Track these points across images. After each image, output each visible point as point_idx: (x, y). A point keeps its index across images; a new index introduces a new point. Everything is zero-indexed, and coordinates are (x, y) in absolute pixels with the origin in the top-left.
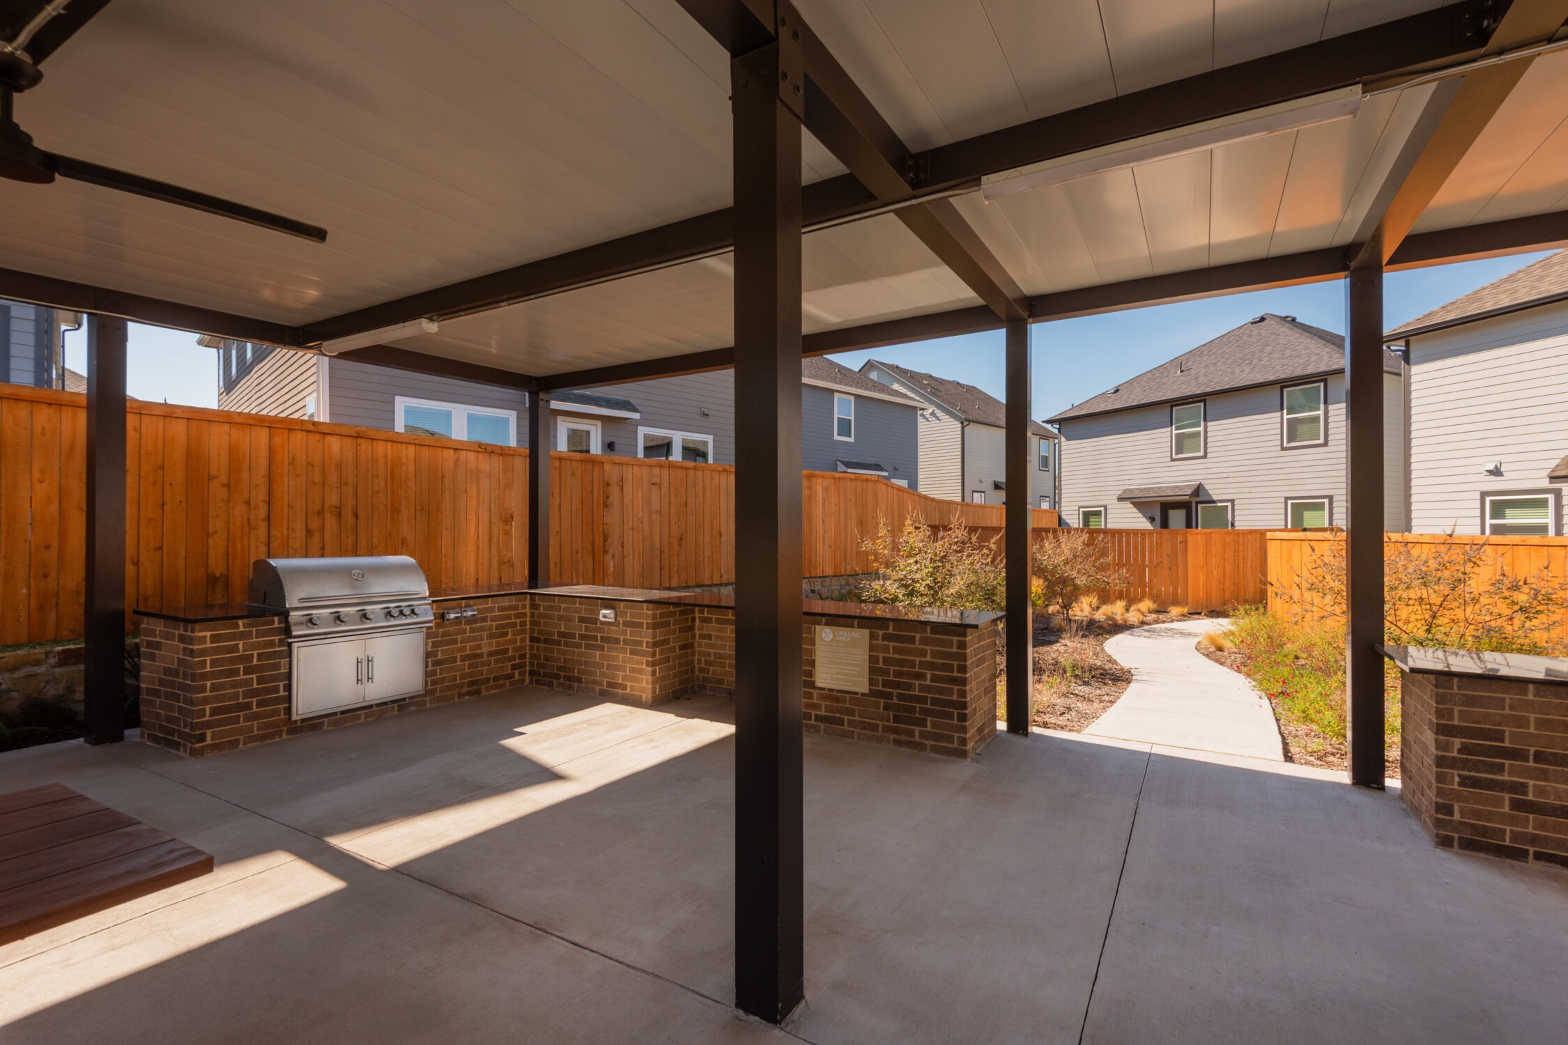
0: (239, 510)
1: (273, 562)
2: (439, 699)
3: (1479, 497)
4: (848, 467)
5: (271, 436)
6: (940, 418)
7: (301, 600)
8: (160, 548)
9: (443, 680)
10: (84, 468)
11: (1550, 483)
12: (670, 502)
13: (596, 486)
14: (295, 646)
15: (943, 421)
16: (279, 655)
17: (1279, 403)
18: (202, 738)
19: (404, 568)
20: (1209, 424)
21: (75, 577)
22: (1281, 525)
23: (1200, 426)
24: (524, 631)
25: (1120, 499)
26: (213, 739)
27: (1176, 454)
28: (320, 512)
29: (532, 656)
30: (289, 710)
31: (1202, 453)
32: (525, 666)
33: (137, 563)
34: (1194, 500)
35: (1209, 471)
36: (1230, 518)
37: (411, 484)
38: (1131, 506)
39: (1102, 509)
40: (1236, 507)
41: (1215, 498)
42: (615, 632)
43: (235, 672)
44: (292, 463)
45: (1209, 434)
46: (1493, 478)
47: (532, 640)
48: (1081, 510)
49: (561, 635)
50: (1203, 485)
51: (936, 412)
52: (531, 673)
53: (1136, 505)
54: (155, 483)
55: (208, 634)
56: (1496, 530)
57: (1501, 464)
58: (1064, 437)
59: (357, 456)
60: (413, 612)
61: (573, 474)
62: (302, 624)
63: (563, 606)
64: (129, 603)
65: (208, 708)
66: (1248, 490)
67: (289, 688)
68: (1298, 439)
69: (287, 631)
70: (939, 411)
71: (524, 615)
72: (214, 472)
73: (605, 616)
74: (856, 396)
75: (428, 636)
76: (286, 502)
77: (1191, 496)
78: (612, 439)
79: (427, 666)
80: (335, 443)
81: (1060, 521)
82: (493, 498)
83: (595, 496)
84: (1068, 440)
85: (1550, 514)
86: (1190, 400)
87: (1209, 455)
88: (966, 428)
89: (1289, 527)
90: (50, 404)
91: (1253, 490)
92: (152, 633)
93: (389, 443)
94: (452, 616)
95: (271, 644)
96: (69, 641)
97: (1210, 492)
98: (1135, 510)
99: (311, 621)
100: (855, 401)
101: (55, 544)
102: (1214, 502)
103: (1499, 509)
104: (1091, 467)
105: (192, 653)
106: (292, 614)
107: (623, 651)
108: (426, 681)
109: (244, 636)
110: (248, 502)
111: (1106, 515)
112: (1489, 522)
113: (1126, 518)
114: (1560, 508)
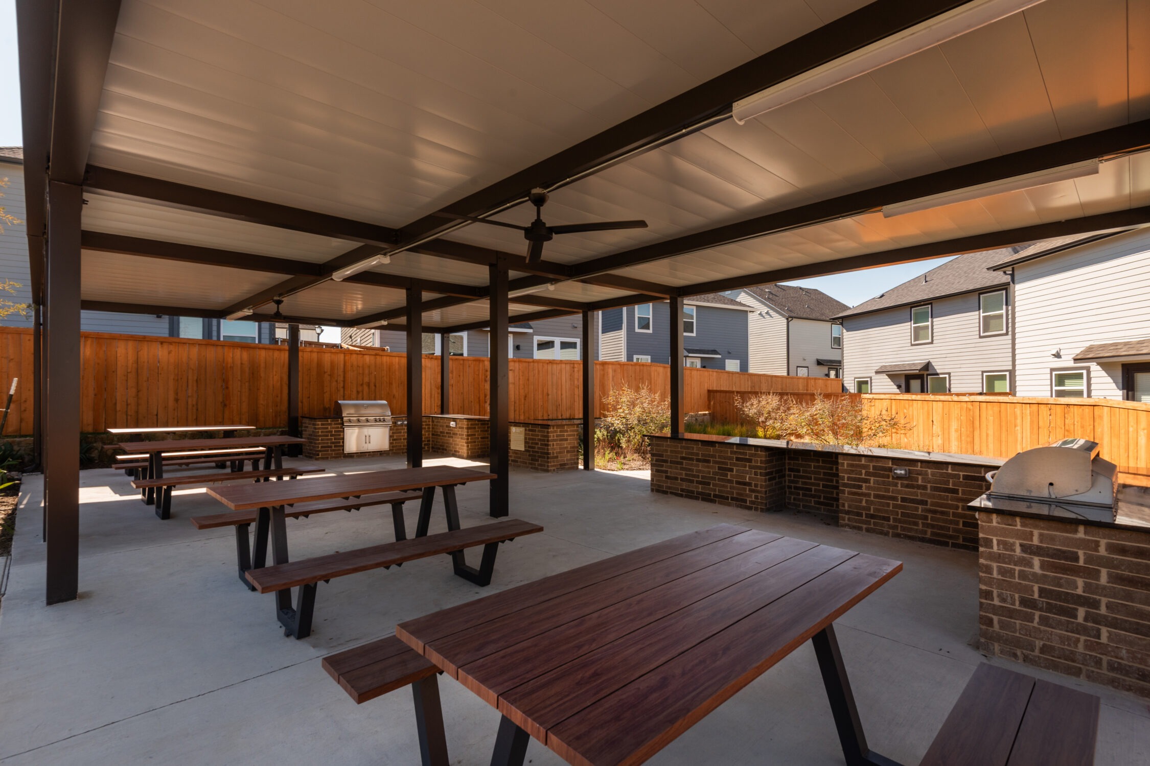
0: (334, 384)
1: (339, 402)
2: (395, 453)
3: (1049, 372)
4: (689, 353)
5: (345, 356)
6: (773, 316)
7: (348, 414)
8: (309, 397)
9: (396, 446)
10: (287, 370)
11: (1074, 363)
12: (519, 379)
13: (481, 371)
14: (345, 429)
15: (774, 318)
16: (340, 431)
17: (978, 305)
18: (318, 455)
19: (382, 406)
20: (934, 320)
21: (285, 406)
22: (980, 390)
23: (928, 322)
24: (429, 431)
25: (877, 372)
26: (321, 455)
27: (914, 341)
28: (362, 385)
29: (433, 441)
30: (343, 450)
31: (930, 340)
32: (430, 445)
33: (302, 402)
34: (925, 373)
35: (935, 353)
36: (948, 386)
37: (397, 373)
38: (887, 377)
39: (869, 379)
40: (952, 378)
41: (939, 371)
42: (456, 431)
43: (327, 436)
44: (352, 366)
45: (934, 327)
46: (1056, 359)
47: (433, 435)
48: (856, 380)
49: (441, 432)
50: (931, 363)
51: (769, 312)
52: (433, 448)
53: (890, 376)
54: (307, 375)
55: (320, 423)
56: (1056, 394)
57: (1060, 350)
58: (845, 329)
59: (375, 363)
60: (384, 420)
61: (469, 366)
62: (347, 422)
63: (441, 421)
64: (300, 414)
65: (320, 446)
66: (959, 366)
67: (343, 442)
68: (990, 330)
69: (343, 424)
70: (772, 311)
71: (429, 425)
72: (326, 370)
73: (452, 425)
74: (697, 306)
75: (390, 430)
76: (350, 381)
77: (920, 370)
78: (518, 344)
79: (390, 440)
80: (367, 358)
81: (843, 388)
82: (432, 377)
83: (480, 376)
84: (847, 331)
85: (1084, 383)
86: (922, 303)
87: (934, 342)
88: (790, 323)
89: (985, 392)
90: (278, 350)
91: (962, 366)
92: (305, 423)
93: (388, 357)
94: (399, 423)
95: (338, 428)
96: (284, 428)
97: (936, 367)
98: (889, 380)
99: (350, 421)
100: (696, 310)
101: (279, 395)
102: (937, 374)
103: (1061, 379)
104: (861, 350)
105: (315, 429)
106: (344, 418)
107: (458, 438)
108: (390, 446)
109: (330, 424)
110: (337, 381)
111: (871, 383)
112: (1055, 388)
113: (884, 386)
114: (1089, 379)
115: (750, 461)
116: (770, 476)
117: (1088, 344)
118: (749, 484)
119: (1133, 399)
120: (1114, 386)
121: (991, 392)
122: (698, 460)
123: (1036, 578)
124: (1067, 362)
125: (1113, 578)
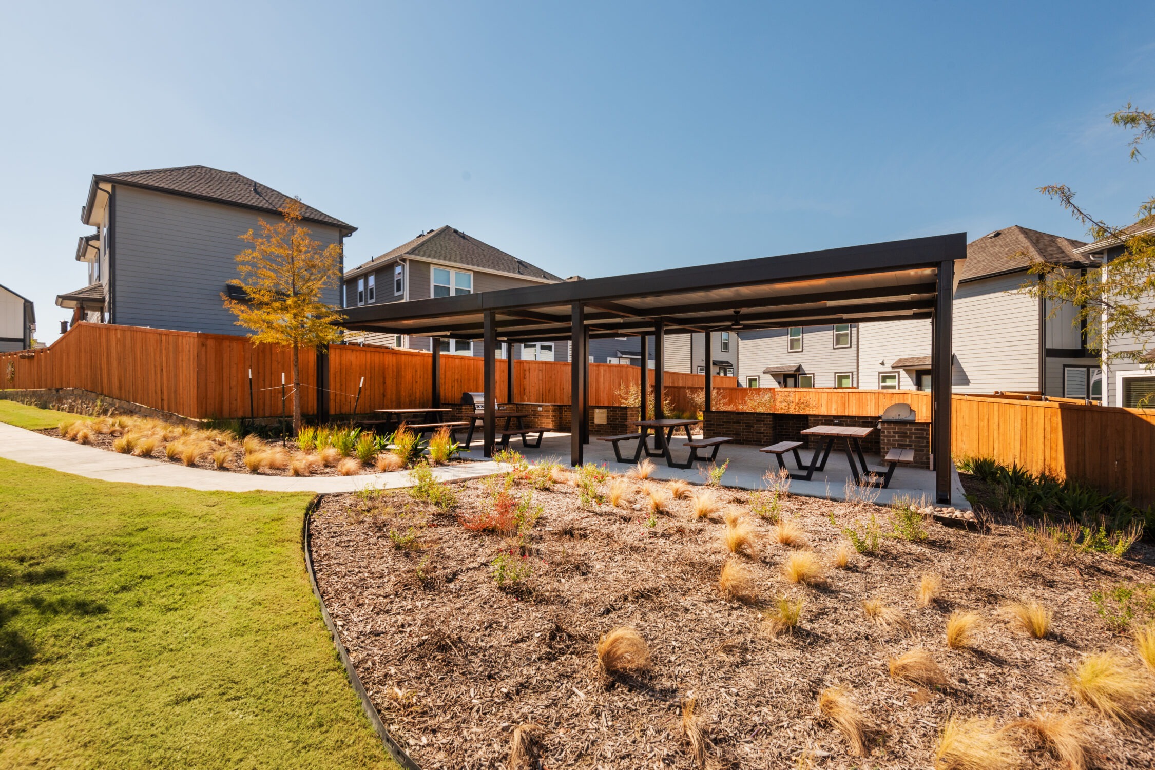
3: (878, 375)
11: (892, 369)
20: (804, 334)
22: (834, 385)
23: (800, 336)
25: (764, 372)
27: (790, 349)
31: (801, 350)
34: (798, 373)
35: (804, 359)
36: (812, 382)
38: (771, 376)
39: (757, 377)
40: (815, 377)
41: (806, 372)
45: (804, 340)
46: (882, 366)
48: (748, 378)
50: (801, 366)
53: (773, 375)
56: (884, 387)
57: (884, 360)
58: (740, 338)
66: (819, 368)
68: (840, 344)
71: (514, 410)
73: (538, 409)
77: (795, 371)
81: (738, 384)
85: (896, 381)
87: (804, 351)
89: (837, 386)
91: (822, 368)
97: (805, 369)
98: (773, 378)
102: (806, 374)
103: (884, 379)
104: (752, 355)
111: (759, 380)
112: (881, 384)
113: (768, 382)
114: (899, 379)
115: (763, 421)
116: (774, 428)
117: (899, 358)
118: (763, 433)
119: (921, 390)
120: (911, 383)
121: (840, 387)
122: (734, 423)
123: (897, 441)
124: (888, 368)
125: (916, 438)
